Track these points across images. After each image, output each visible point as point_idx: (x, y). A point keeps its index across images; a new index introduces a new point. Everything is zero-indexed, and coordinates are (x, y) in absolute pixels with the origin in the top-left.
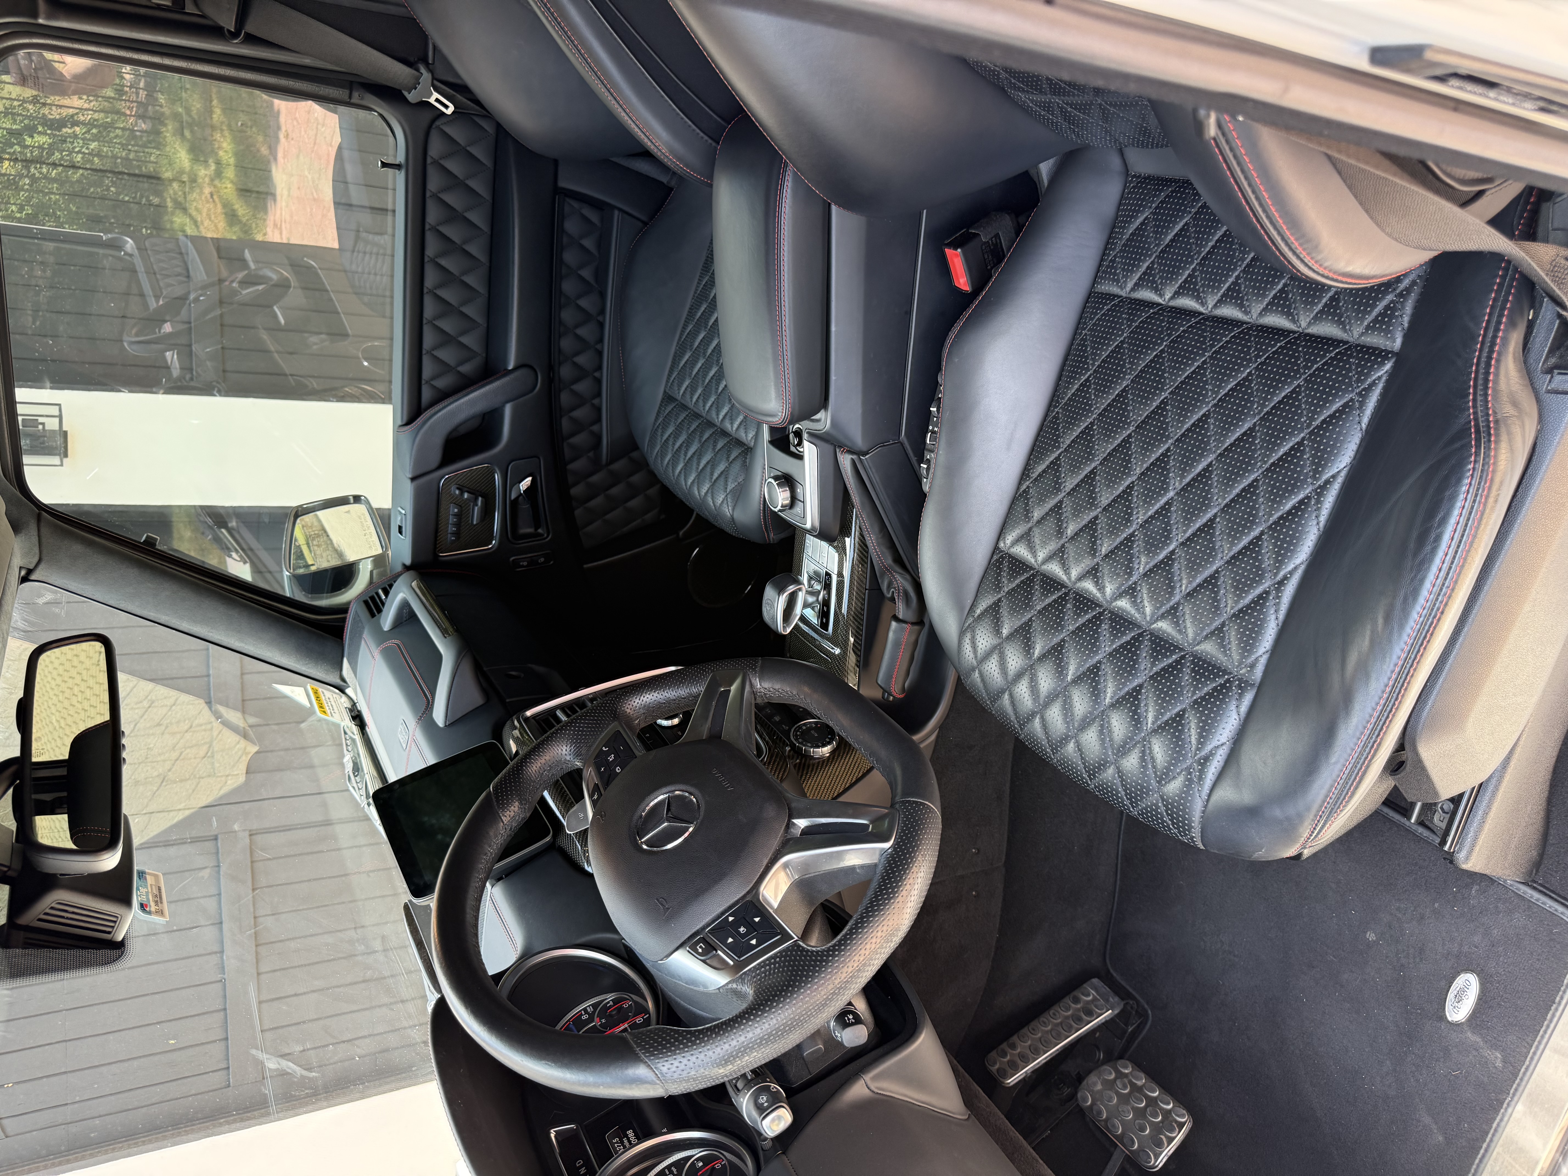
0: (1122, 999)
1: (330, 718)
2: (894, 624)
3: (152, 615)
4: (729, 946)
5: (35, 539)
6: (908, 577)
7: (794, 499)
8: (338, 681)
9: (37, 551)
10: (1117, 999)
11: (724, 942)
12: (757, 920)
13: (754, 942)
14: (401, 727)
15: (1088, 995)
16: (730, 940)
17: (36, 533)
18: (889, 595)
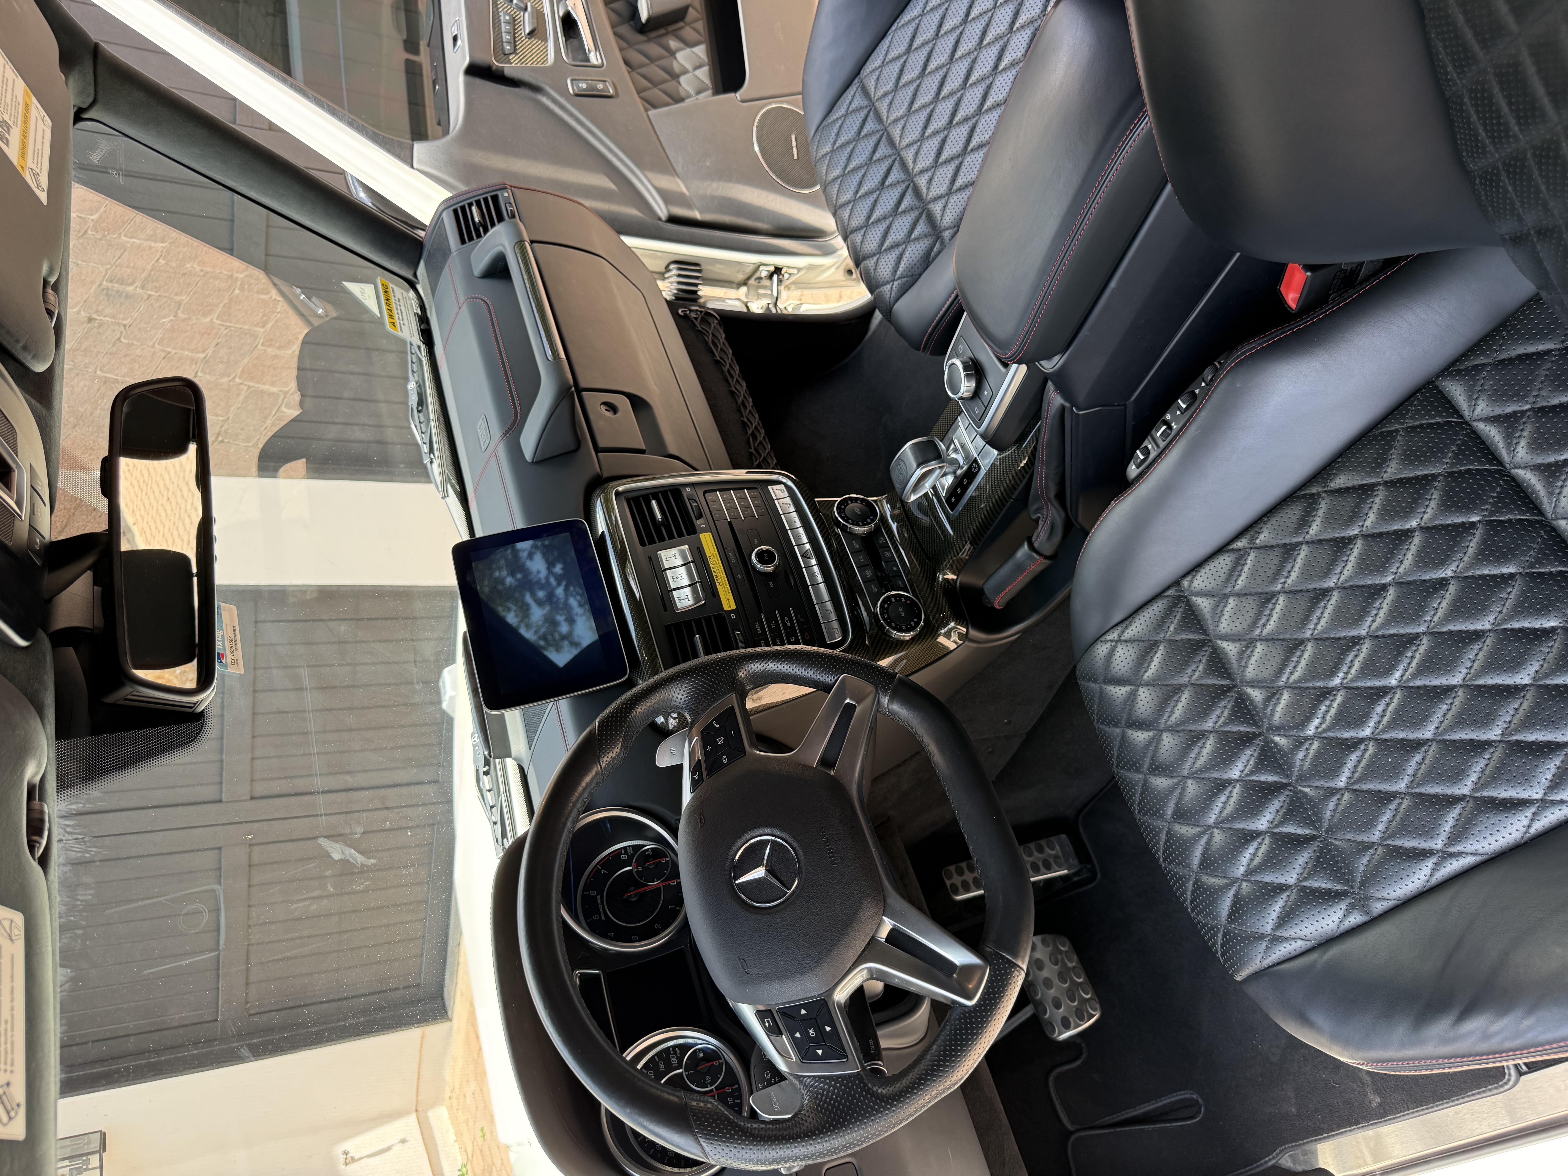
0: (1081, 862)
1: (400, 334)
2: (1026, 546)
3: (218, 177)
4: (794, 1039)
5: (90, 78)
6: (1063, 514)
7: (977, 394)
8: (410, 276)
9: (92, 92)
10: (1076, 862)
11: (792, 1035)
12: (828, 1029)
13: (820, 1052)
14: (481, 423)
15: (1053, 849)
16: (798, 1035)
17: (91, 71)
18: (1034, 517)
